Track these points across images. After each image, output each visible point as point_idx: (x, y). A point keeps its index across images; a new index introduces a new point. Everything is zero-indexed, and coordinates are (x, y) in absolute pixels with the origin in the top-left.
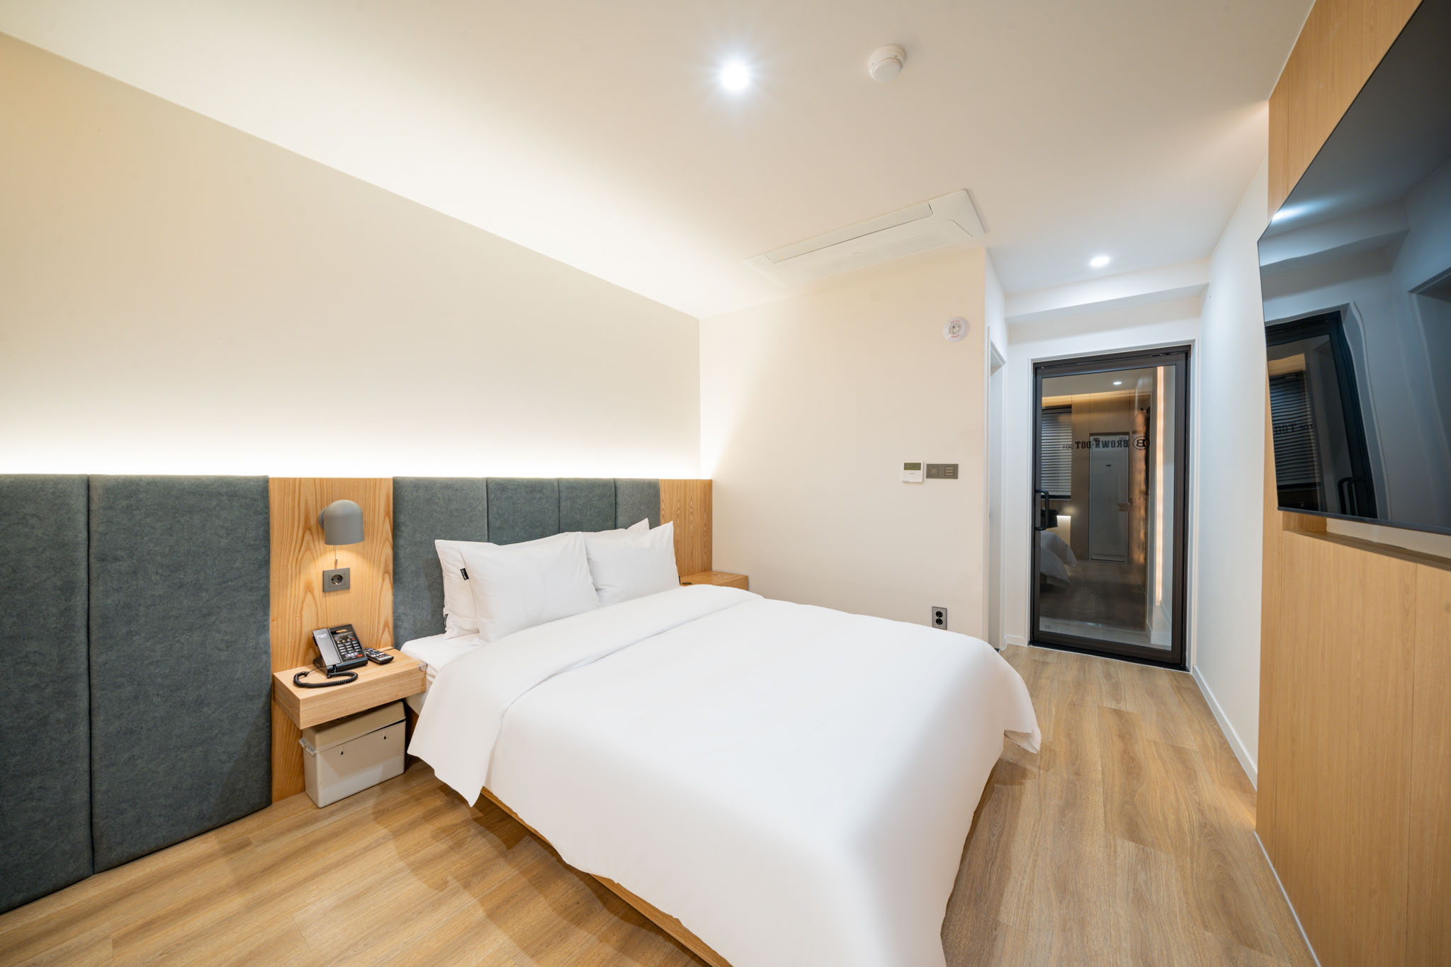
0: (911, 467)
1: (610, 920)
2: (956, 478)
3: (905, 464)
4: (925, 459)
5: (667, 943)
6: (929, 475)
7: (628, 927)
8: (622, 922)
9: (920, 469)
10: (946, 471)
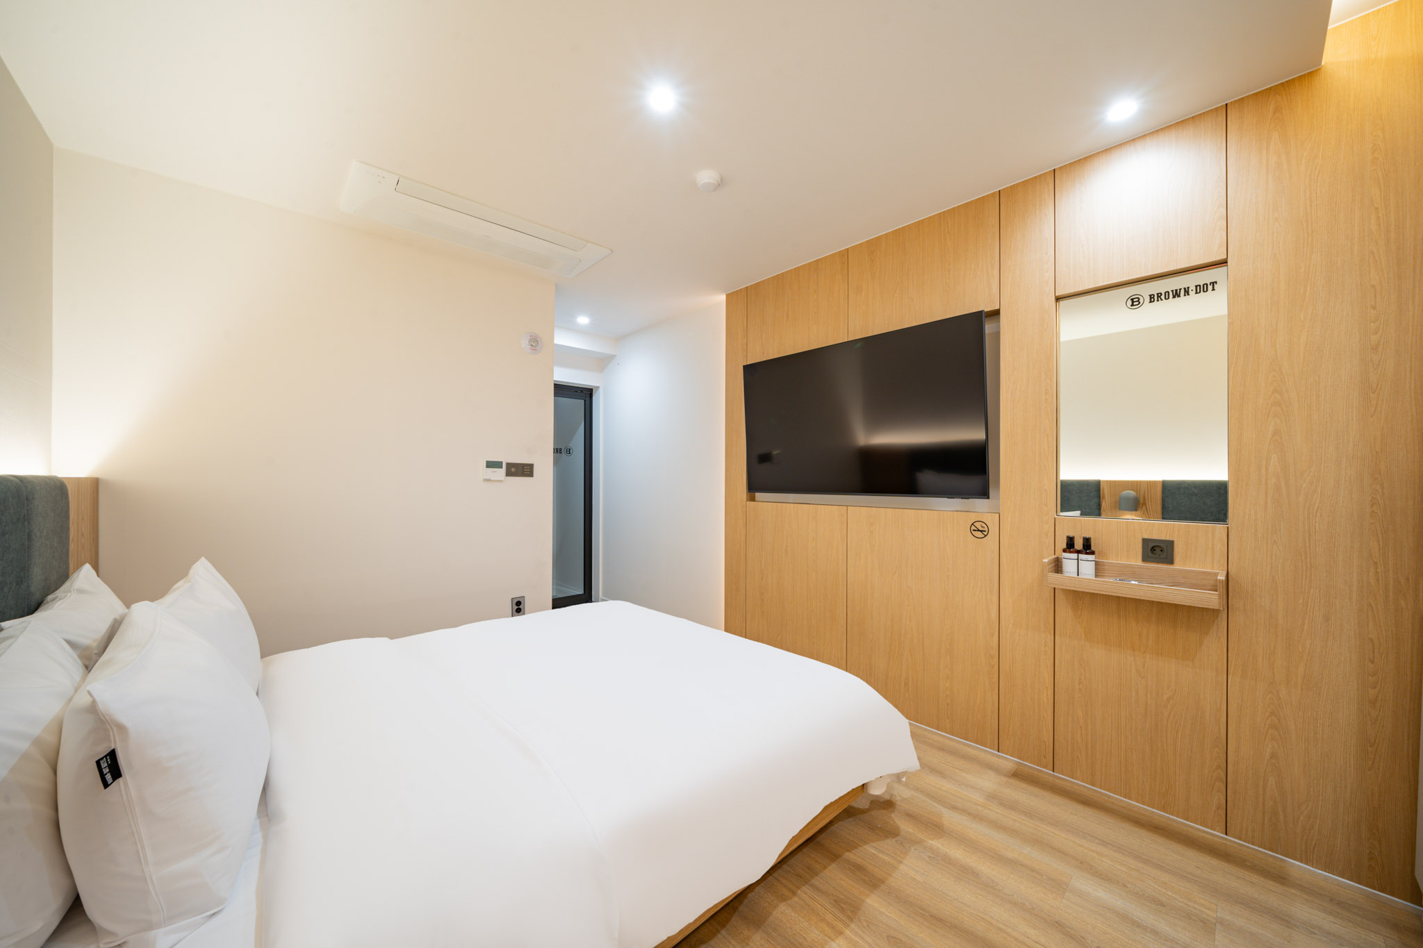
0: (490, 465)
1: (724, 937)
2: (532, 476)
3: (487, 462)
4: (506, 459)
5: (756, 891)
6: (509, 474)
7: (735, 920)
8: (728, 926)
9: (502, 467)
10: (522, 470)
